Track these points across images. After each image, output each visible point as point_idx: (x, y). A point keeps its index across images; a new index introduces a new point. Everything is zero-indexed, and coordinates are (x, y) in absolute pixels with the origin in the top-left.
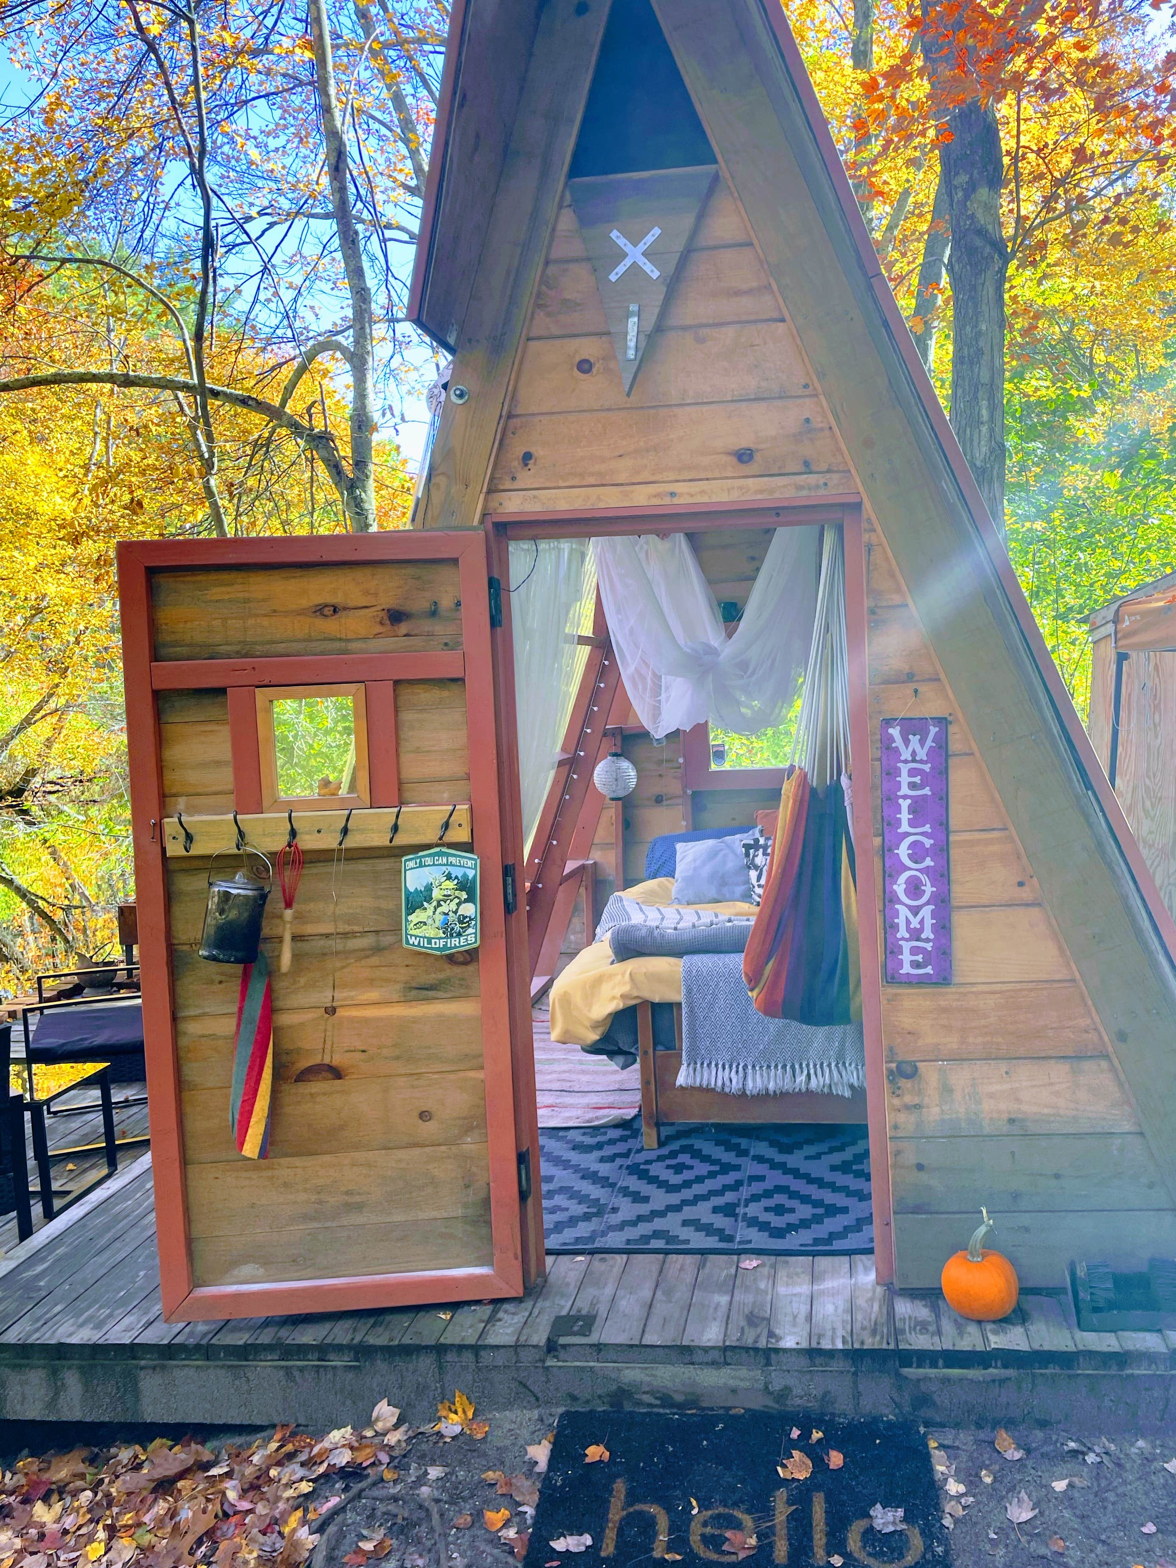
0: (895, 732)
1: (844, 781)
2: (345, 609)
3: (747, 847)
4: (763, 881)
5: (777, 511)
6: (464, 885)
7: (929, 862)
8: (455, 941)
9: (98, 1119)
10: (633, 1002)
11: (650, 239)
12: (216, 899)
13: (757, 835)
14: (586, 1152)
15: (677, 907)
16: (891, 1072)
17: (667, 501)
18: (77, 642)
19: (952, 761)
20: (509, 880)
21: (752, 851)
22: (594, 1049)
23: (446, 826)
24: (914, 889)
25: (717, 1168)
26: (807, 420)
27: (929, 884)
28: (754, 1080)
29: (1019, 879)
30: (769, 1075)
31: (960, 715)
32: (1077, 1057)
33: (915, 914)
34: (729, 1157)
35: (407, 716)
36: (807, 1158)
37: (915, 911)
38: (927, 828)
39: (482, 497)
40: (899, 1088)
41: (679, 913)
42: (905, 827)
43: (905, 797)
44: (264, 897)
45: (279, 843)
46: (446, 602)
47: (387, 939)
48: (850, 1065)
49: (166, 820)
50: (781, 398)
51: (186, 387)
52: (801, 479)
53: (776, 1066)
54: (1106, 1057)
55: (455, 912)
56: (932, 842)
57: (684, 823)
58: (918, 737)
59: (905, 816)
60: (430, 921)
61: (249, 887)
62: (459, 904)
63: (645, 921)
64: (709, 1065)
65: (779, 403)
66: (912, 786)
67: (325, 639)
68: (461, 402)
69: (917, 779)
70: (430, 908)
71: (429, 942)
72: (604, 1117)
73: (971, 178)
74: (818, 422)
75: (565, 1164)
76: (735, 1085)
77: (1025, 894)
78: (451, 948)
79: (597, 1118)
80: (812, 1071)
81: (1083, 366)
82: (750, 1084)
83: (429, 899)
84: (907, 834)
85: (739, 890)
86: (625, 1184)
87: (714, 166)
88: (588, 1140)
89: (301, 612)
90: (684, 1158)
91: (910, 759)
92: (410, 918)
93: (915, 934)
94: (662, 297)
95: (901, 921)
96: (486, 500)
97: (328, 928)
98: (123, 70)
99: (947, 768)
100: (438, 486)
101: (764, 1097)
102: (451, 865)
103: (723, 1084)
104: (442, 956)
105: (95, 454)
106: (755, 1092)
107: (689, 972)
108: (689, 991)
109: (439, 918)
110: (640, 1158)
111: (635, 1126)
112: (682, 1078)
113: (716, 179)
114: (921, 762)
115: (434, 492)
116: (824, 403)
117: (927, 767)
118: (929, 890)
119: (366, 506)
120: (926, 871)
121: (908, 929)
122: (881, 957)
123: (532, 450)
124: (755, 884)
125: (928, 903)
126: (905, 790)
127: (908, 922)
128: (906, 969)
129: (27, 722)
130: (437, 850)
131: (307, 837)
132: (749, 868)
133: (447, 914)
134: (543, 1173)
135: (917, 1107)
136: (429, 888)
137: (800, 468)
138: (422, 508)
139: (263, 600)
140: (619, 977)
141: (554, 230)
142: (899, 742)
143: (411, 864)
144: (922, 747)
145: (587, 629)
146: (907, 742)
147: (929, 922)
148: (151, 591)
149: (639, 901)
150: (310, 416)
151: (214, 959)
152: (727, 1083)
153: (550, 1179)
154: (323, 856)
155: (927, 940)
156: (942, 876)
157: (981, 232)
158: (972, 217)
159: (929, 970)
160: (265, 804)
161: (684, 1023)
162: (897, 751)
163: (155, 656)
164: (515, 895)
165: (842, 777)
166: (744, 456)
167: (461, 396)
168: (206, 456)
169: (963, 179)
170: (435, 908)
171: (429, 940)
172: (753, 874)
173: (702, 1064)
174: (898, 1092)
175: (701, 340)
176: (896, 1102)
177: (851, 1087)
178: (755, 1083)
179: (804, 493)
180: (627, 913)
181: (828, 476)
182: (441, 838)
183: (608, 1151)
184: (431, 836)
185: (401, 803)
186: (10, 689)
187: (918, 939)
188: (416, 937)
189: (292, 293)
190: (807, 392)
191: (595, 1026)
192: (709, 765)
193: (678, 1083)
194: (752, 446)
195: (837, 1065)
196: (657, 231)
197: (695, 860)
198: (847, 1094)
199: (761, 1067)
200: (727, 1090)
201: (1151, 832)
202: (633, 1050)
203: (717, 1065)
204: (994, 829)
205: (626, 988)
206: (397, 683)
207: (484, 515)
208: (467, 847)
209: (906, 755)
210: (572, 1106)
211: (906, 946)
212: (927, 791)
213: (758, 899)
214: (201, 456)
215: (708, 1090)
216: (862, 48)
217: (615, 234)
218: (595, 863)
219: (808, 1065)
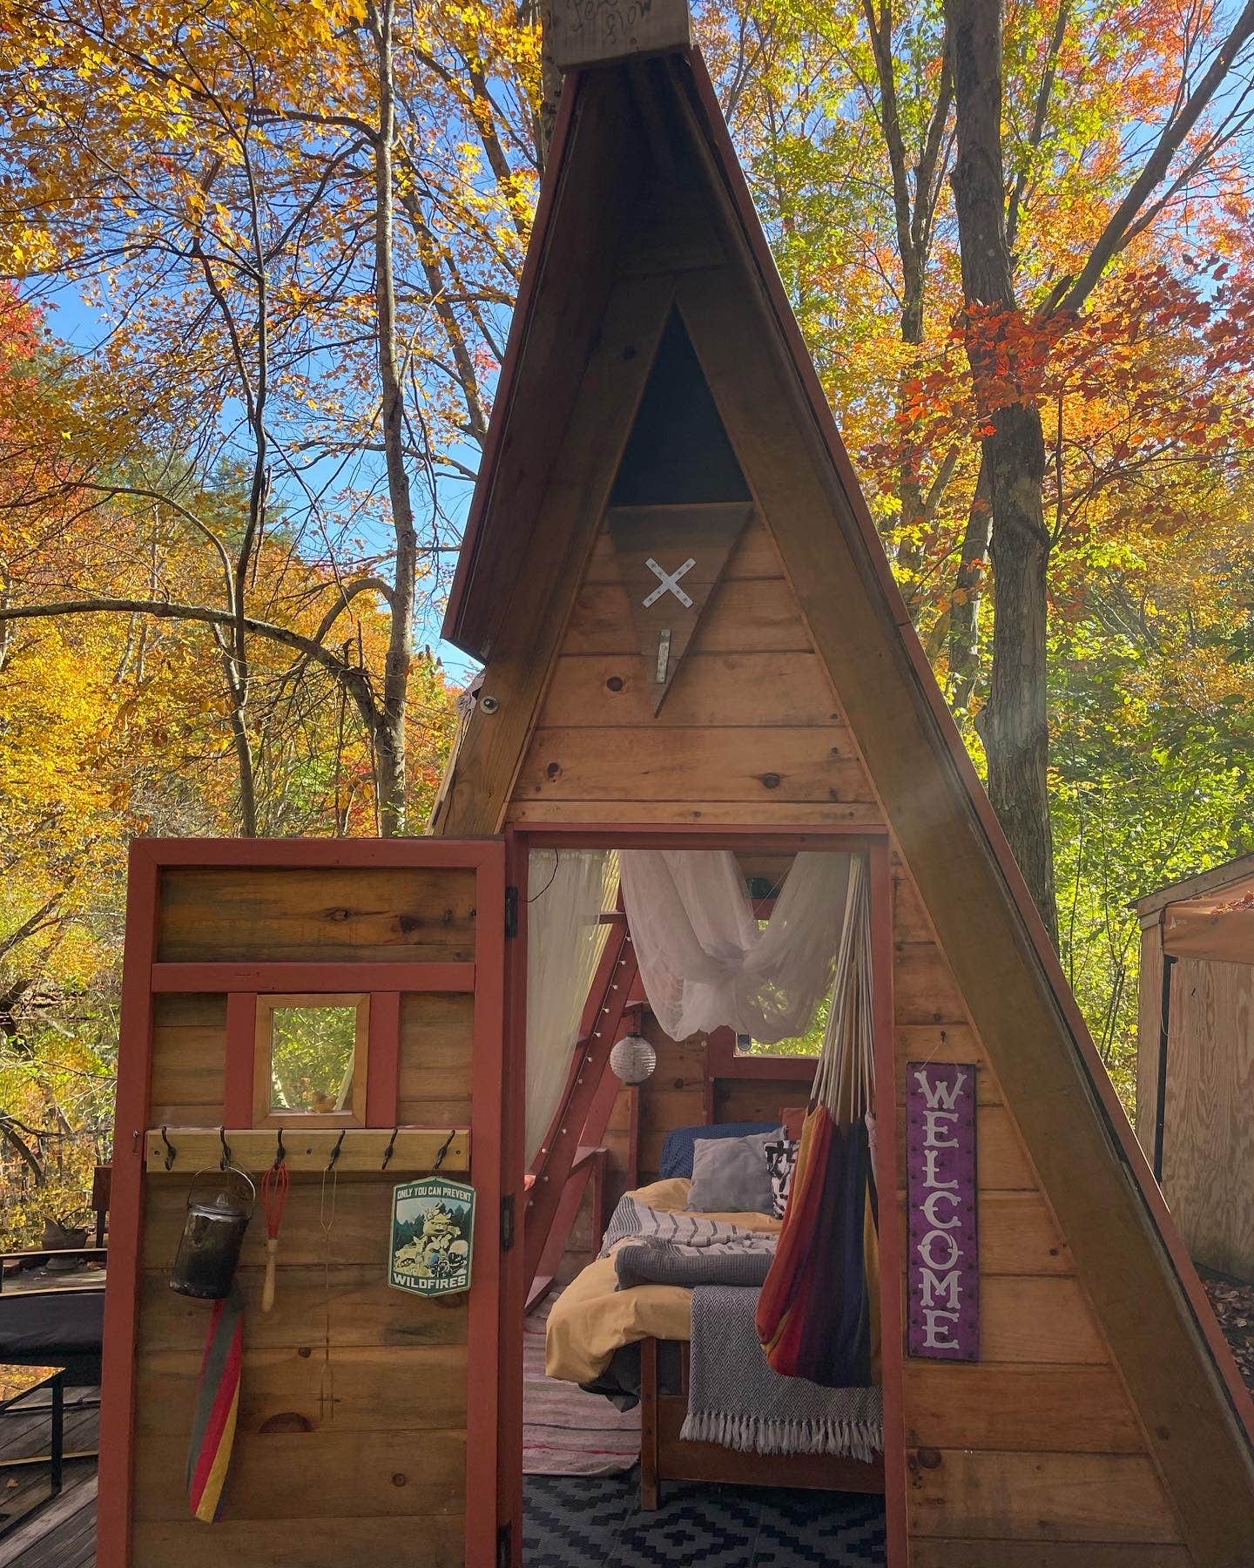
0: (921, 1076)
1: (869, 1120)
2: (358, 913)
3: (770, 1150)
4: (786, 1192)
5: (802, 837)
6: (458, 1220)
7: (955, 1222)
8: (444, 1283)
9: (45, 1422)
10: (637, 1338)
11: (684, 569)
12: (193, 1225)
13: (782, 1137)
14: (578, 1510)
15: (693, 1214)
16: (911, 1459)
17: (690, 820)
18: (87, 851)
19: (982, 1113)
20: (507, 1213)
21: (775, 1155)
22: (592, 1387)
23: (444, 1152)
24: (940, 1251)
25: (721, 1540)
26: (835, 750)
27: (955, 1246)
28: (766, 1437)
29: (1052, 1247)
30: (782, 1429)
31: (989, 1065)
32: (1114, 1454)
33: (941, 1280)
34: (735, 1527)
35: (412, 1029)
36: (823, 1533)
37: (941, 1276)
38: (954, 1184)
39: (505, 806)
40: (920, 1478)
41: (694, 1223)
42: (931, 1182)
43: (932, 1148)
44: (244, 1224)
45: (266, 1164)
46: (461, 912)
47: (371, 1275)
48: (872, 1424)
49: (150, 1132)
50: (809, 726)
51: (224, 619)
52: (827, 808)
53: (791, 1422)
54: (1147, 1456)
55: (447, 1250)
56: (959, 1199)
57: (705, 1113)
58: (945, 1084)
59: (931, 1169)
60: (419, 1259)
61: (230, 1212)
62: (451, 1241)
63: (656, 1231)
64: (717, 1415)
65: (805, 731)
66: (939, 1136)
67: (334, 945)
68: (491, 712)
69: (944, 1130)
70: (420, 1243)
71: (417, 1283)
72: (601, 1464)
73: (1013, 467)
74: (845, 753)
75: (550, 1523)
76: (745, 1443)
77: (1057, 1263)
78: (439, 1290)
79: (592, 1466)
80: (830, 1430)
81: (1136, 621)
82: (761, 1441)
83: (419, 1234)
84: (933, 1190)
85: (760, 1198)
86: (618, 1556)
87: (749, 503)
88: (581, 1495)
89: (313, 916)
90: (685, 1525)
91: (936, 1106)
92: (398, 1254)
93: (941, 1303)
94: (694, 625)
95: (925, 1286)
96: (508, 809)
97: (311, 1258)
98: (194, 311)
99: (975, 1120)
100: (462, 793)
101: (777, 1458)
102: (446, 1196)
103: (732, 1439)
104: (429, 1298)
105: (127, 661)
106: (767, 1451)
107: (699, 1307)
108: (699, 1330)
109: (428, 1255)
110: (635, 1522)
111: (634, 1479)
112: (686, 1431)
113: (752, 515)
114: (948, 1111)
115: (456, 798)
116: (853, 735)
117: (955, 1117)
118: (955, 1252)
119: (396, 744)
120: (952, 1231)
121: (933, 1296)
122: (903, 1328)
123: (559, 761)
124: (778, 1193)
125: (954, 1268)
126: (931, 1140)
127: (933, 1289)
128: (931, 1342)
129: (24, 932)
130: (432, 1179)
131: (295, 1157)
132: (772, 1175)
133: (438, 1251)
134: (525, 1534)
135: (940, 1501)
136: (420, 1221)
137: (826, 796)
138: (443, 813)
139: (275, 902)
140: (623, 1308)
141: (591, 555)
142: (925, 1088)
143: (403, 1194)
144: (950, 1094)
145: (610, 907)
146: (934, 1089)
147: (955, 1290)
148: (162, 888)
149: (652, 1205)
150: (347, 653)
151: (185, 1292)
152: (737, 1438)
153: (534, 1543)
154: (309, 1179)
155: (953, 1310)
156: (970, 1238)
157: (1024, 520)
158: (1014, 504)
159: (955, 1344)
160: (255, 1119)
161: (692, 1365)
162: (923, 1096)
163: (159, 957)
164: (512, 1230)
165: (867, 1117)
166: (771, 781)
167: (490, 706)
168: (238, 687)
169: (1004, 468)
170: (426, 1245)
171: (417, 1279)
172: (776, 1182)
173: (710, 1414)
174: (919, 1483)
175: (732, 667)
176: (918, 1494)
177: (873, 1451)
178: (768, 1440)
179: (829, 822)
180: (638, 1219)
181: (855, 806)
182: (437, 1166)
183: (602, 1510)
184: (427, 1163)
185: (399, 1123)
186: (11, 897)
187: (944, 1309)
188: (403, 1275)
189: (339, 528)
190: (836, 722)
191: (595, 1361)
192: (733, 1050)
193: (682, 1436)
194: (779, 771)
195: (857, 1424)
196: (691, 562)
197: (713, 1161)
198: (868, 1459)
199: (774, 1422)
200: (736, 1446)
201: (1206, 1142)
202: (634, 1392)
203: (726, 1416)
204: (1024, 1190)
205: (630, 1321)
206: (404, 995)
207: (506, 823)
208: (463, 1177)
209: (933, 1102)
210: (565, 1448)
211: (931, 1316)
212: (954, 1143)
213: (780, 1211)
214: (233, 687)
215: (714, 1445)
216: (912, 319)
217: (650, 562)
218: (607, 1152)
219: (825, 1423)
